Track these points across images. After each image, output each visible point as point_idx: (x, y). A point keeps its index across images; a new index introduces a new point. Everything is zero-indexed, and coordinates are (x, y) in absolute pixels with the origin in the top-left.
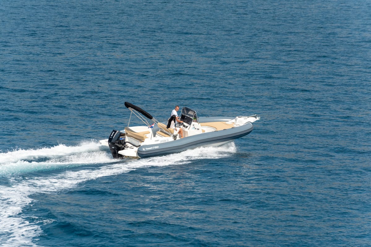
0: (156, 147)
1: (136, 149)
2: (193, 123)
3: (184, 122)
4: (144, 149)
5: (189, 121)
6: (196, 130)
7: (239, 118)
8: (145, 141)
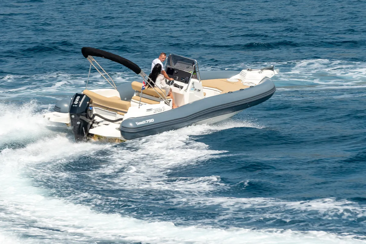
0: (151, 121)
1: (117, 125)
2: (192, 80)
3: (175, 79)
4: (131, 125)
5: (185, 78)
6: (196, 92)
7: (249, 72)
8: (129, 111)
